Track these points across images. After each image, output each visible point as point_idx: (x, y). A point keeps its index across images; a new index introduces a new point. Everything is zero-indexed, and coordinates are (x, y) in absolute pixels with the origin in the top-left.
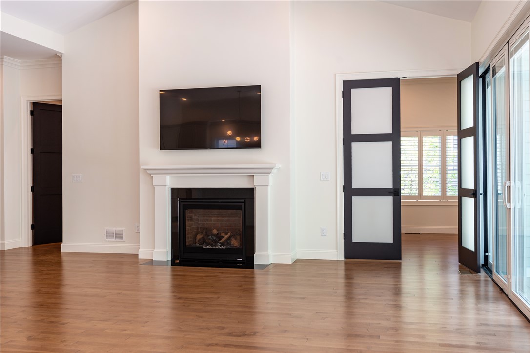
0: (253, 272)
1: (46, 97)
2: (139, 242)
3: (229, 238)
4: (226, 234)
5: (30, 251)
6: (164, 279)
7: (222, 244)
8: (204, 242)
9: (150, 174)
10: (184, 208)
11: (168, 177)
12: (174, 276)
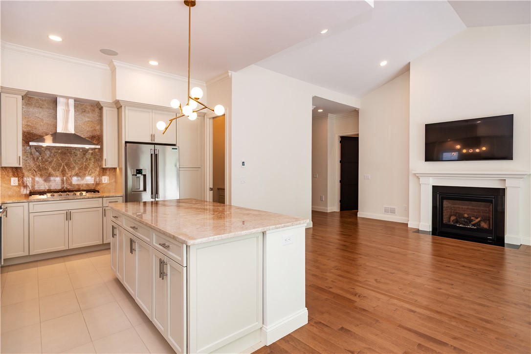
0: (504, 249)
1: (349, 133)
2: (408, 217)
3: (479, 221)
4: (477, 218)
5: (339, 215)
6: (427, 244)
7: (474, 225)
8: (457, 222)
9: (417, 177)
10: (442, 199)
11: (431, 178)
12: (434, 243)
